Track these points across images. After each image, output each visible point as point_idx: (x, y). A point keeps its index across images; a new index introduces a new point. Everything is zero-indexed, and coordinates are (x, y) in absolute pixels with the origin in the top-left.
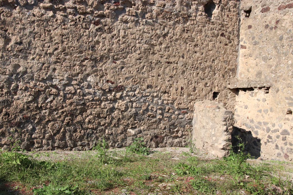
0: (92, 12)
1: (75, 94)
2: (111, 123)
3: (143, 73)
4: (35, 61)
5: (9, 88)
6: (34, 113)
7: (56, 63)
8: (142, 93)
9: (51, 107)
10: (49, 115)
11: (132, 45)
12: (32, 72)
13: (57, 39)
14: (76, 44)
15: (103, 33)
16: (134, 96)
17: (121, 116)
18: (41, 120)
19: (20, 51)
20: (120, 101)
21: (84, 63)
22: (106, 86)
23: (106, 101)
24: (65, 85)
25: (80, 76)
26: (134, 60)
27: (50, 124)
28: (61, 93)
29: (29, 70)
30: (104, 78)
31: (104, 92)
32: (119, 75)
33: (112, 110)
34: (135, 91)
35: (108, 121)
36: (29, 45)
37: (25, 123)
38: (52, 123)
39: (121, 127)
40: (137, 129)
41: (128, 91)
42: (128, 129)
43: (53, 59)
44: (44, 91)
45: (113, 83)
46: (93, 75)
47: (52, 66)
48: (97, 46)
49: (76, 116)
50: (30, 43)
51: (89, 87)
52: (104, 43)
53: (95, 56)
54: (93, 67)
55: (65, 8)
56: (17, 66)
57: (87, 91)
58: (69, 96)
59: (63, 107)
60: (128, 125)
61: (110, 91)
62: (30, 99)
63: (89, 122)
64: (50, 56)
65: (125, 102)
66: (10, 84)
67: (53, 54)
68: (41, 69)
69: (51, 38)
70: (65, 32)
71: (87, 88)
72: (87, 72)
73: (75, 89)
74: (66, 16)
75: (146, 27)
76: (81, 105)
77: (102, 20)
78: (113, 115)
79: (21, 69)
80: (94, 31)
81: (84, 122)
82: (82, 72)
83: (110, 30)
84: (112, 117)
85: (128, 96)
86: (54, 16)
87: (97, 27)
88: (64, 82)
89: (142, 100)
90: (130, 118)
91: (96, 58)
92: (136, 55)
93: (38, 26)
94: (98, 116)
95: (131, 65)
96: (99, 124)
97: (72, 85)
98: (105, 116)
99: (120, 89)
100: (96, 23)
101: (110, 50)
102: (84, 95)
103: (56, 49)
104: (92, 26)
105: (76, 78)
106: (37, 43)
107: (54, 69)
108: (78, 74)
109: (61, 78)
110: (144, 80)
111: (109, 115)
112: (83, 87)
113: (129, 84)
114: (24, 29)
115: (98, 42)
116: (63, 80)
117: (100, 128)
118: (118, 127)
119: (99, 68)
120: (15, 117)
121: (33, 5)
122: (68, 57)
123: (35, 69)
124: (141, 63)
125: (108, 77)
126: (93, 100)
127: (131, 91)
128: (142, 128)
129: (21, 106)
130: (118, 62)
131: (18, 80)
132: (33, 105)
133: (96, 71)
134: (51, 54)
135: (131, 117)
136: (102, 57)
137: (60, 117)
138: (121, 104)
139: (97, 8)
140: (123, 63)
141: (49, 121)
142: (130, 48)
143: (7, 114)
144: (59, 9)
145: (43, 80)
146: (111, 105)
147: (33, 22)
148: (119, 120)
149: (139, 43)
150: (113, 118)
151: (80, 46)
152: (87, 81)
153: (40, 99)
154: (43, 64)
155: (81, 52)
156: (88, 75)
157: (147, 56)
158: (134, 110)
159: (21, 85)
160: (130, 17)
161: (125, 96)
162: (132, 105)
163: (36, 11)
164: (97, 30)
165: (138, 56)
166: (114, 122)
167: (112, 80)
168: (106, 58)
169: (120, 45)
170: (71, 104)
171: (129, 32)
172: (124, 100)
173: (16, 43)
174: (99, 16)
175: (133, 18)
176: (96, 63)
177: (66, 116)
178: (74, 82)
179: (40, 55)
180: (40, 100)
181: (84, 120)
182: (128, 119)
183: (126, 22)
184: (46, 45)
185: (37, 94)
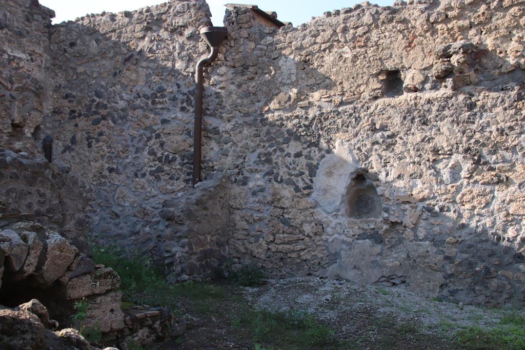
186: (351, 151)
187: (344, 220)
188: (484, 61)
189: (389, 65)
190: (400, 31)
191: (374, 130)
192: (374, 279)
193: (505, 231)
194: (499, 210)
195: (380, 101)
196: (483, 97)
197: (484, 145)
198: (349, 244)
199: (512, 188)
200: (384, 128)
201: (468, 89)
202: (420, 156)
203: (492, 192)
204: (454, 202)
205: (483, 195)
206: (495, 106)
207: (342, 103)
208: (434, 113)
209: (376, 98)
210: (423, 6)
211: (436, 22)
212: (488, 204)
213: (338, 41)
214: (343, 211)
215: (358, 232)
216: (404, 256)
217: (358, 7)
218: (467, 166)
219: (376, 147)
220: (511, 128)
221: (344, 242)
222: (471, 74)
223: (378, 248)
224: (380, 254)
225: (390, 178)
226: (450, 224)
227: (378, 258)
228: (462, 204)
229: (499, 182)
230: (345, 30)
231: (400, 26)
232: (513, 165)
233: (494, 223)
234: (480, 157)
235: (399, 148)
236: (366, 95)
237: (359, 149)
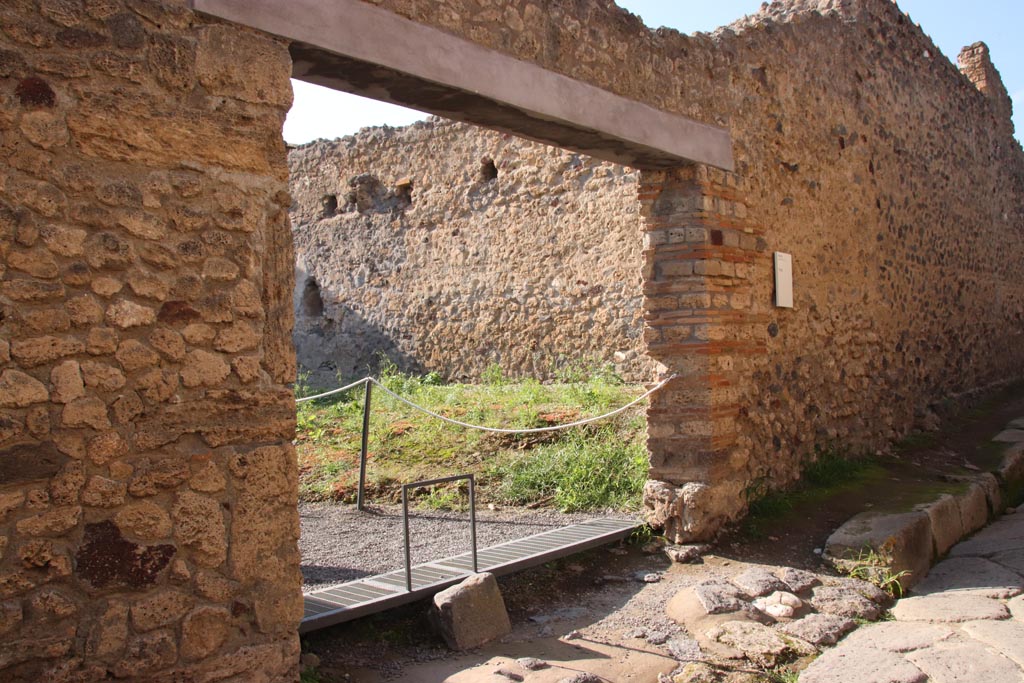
0: (548, 190)
1: (537, 306)
2: (588, 343)
3: (630, 261)
4: (493, 272)
5: (471, 308)
6: (496, 336)
7: (513, 269)
8: (632, 293)
9: (513, 327)
10: (511, 338)
11: (607, 220)
12: (490, 287)
13: (511, 238)
14: (533, 239)
15: (565, 214)
16: (619, 298)
17: (602, 333)
18: (504, 344)
19: (478, 263)
20: (600, 309)
21: (544, 263)
22: (577, 289)
23: (579, 311)
24: (526, 297)
25: (542, 281)
26: (613, 243)
27: (514, 349)
28: (522, 309)
29: (487, 285)
30: (573, 278)
31: (576, 300)
32: (593, 270)
33: (589, 324)
34: (621, 290)
35: (584, 341)
36: (486, 254)
37: (488, 350)
38: (516, 348)
39: (605, 349)
40: (629, 352)
41: (609, 292)
42: (616, 353)
43: (509, 266)
44: (505, 307)
45: (585, 284)
46: (558, 276)
47: (510, 275)
48: (559, 235)
49: (543, 338)
50: (486, 252)
51: (555, 294)
52: (567, 228)
53: (557, 249)
54: (555, 265)
55: (518, 196)
56: (476, 282)
57: (552, 300)
58: (531, 310)
59: (526, 327)
60: (614, 345)
61: (583, 296)
62: (490, 320)
63: (560, 345)
64: (507, 262)
65: (607, 309)
66: (472, 305)
67: (509, 258)
68: (498, 281)
69: (506, 239)
70: (519, 227)
71: (553, 296)
72: (550, 274)
73: (537, 300)
74: (519, 207)
75: (626, 187)
76: (547, 320)
77: (562, 197)
78: (590, 331)
79: (480, 286)
80: (553, 215)
81: (553, 344)
82: (543, 275)
83: (574, 207)
84: (590, 335)
85: (611, 300)
86: (506, 211)
87: (555, 209)
88: (524, 293)
89: (632, 304)
90: (617, 334)
91: (559, 252)
92: (615, 235)
93: (492, 228)
94: (570, 334)
95: (609, 251)
96: (572, 346)
97: (535, 295)
98: (579, 334)
99: (597, 290)
100: (554, 204)
101: (576, 237)
102: (550, 307)
103: (512, 251)
104: (550, 208)
105: (538, 284)
106: (493, 249)
107: (513, 278)
108: (540, 278)
109: (520, 288)
110: (633, 271)
111: (584, 332)
112: (547, 295)
113: (610, 282)
114: (480, 236)
115: (560, 229)
116: (522, 290)
117: (574, 352)
118: (600, 349)
119: (565, 266)
120: (479, 342)
121: (487, 204)
122: (524, 259)
123: (492, 282)
124: (625, 245)
125: (579, 277)
126: (561, 312)
127: (613, 292)
128: (636, 349)
129: (482, 330)
130: (590, 251)
131: (479, 298)
132: (494, 327)
133: (561, 271)
134: (507, 259)
135: (617, 332)
136: (567, 250)
137: (523, 339)
138: (601, 314)
139: (553, 183)
140: (599, 251)
141: (512, 346)
142: (606, 225)
143: (472, 340)
144: (511, 201)
145: (503, 294)
146: (587, 318)
147: (487, 225)
148: (600, 338)
149: (617, 214)
150: (590, 337)
151: (537, 240)
152: (551, 287)
153: (501, 318)
154: (501, 273)
155: (539, 248)
156: (552, 278)
157: (633, 232)
158: (620, 320)
159: (482, 303)
160: (598, 181)
161: (606, 301)
162: (618, 313)
163: (490, 211)
164: (556, 213)
165: (618, 236)
166: (594, 342)
167: (584, 279)
168: (573, 249)
169: (588, 224)
170: (534, 321)
171: (599, 202)
172: (605, 308)
173: (473, 255)
174: (556, 193)
175: (603, 180)
176: (561, 259)
177: (530, 338)
178: (536, 291)
179: (497, 263)
180: (501, 320)
181: (552, 342)
182: (614, 337)
183: (595, 189)
184: (502, 249)
185: (499, 311)
186: (306, 263)
187: (302, 319)
188: (377, 189)
189: (330, 191)
190: (336, 164)
191: (319, 246)
192: (318, 365)
193: (386, 323)
194: (384, 306)
195: (323, 222)
196: (377, 218)
197: (376, 256)
198: (305, 338)
199: (390, 290)
200: (324, 244)
201: (368, 211)
202: (343, 265)
203: (380, 293)
204: (361, 302)
205: (375, 295)
206: (381, 225)
207: (302, 224)
208: (350, 231)
209: (321, 219)
210: (348, 143)
211: (353, 157)
212: (378, 303)
213: (303, 171)
214: (302, 312)
215: (310, 328)
216: (334, 345)
217: (314, 142)
218: (367, 272)
219: (320, 259)
220: (389, 243)
221: (302, 336)
222: (369, 200)
223: (321, 340)
224: (322, 345)
225: (326, 284)
226: (358, 320)
227: (321, 348)
228: (365, 302)
229: (383, 285)
230: (307, 162)
231: (336, 160)
232: (391, 272)
233: (381, 317)
234: (374, 265)
235: (332, 260)
236: (315, 217)
237: (310, 261)
